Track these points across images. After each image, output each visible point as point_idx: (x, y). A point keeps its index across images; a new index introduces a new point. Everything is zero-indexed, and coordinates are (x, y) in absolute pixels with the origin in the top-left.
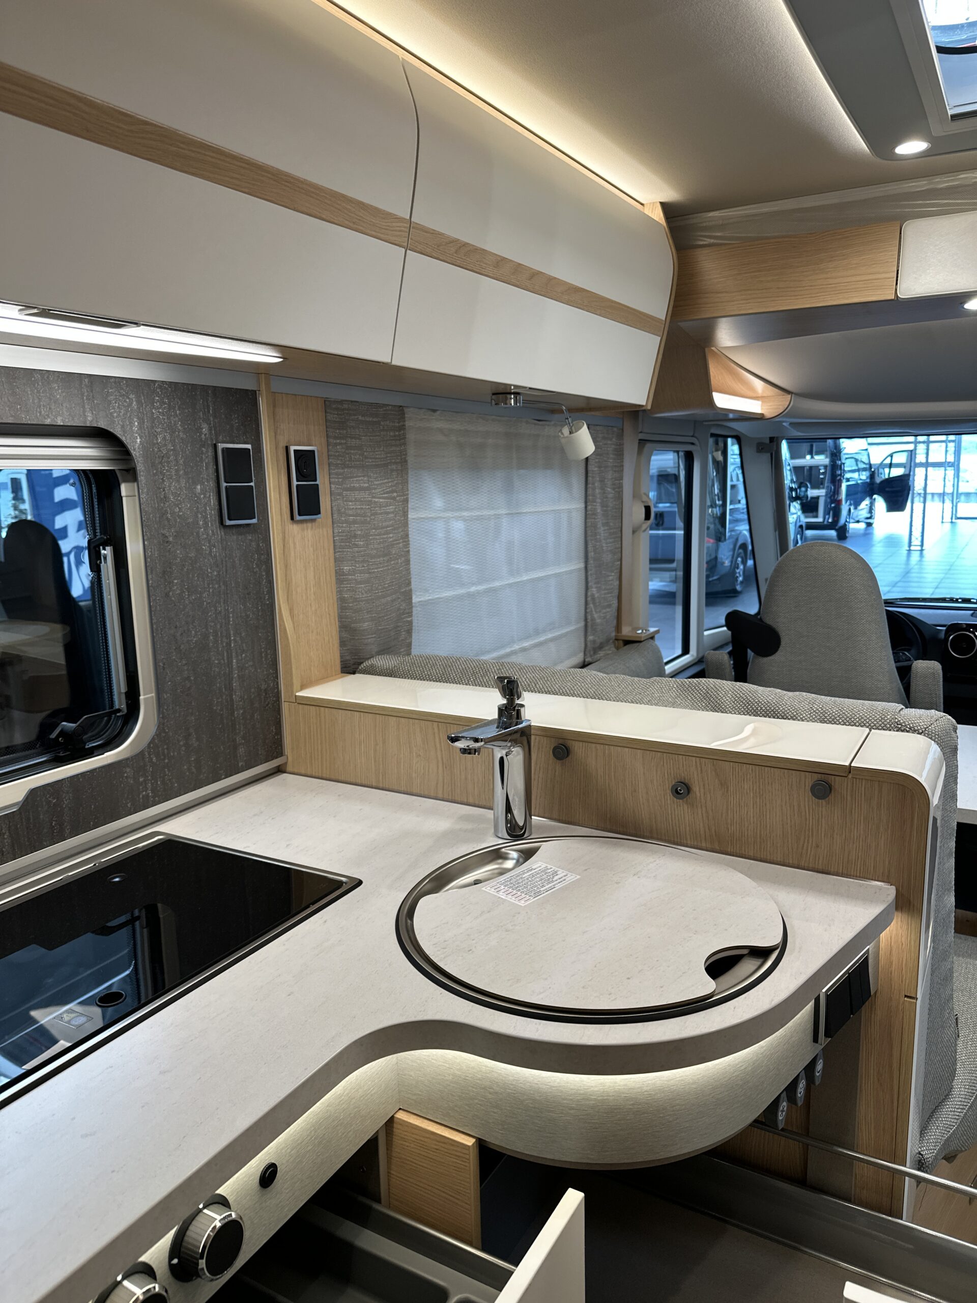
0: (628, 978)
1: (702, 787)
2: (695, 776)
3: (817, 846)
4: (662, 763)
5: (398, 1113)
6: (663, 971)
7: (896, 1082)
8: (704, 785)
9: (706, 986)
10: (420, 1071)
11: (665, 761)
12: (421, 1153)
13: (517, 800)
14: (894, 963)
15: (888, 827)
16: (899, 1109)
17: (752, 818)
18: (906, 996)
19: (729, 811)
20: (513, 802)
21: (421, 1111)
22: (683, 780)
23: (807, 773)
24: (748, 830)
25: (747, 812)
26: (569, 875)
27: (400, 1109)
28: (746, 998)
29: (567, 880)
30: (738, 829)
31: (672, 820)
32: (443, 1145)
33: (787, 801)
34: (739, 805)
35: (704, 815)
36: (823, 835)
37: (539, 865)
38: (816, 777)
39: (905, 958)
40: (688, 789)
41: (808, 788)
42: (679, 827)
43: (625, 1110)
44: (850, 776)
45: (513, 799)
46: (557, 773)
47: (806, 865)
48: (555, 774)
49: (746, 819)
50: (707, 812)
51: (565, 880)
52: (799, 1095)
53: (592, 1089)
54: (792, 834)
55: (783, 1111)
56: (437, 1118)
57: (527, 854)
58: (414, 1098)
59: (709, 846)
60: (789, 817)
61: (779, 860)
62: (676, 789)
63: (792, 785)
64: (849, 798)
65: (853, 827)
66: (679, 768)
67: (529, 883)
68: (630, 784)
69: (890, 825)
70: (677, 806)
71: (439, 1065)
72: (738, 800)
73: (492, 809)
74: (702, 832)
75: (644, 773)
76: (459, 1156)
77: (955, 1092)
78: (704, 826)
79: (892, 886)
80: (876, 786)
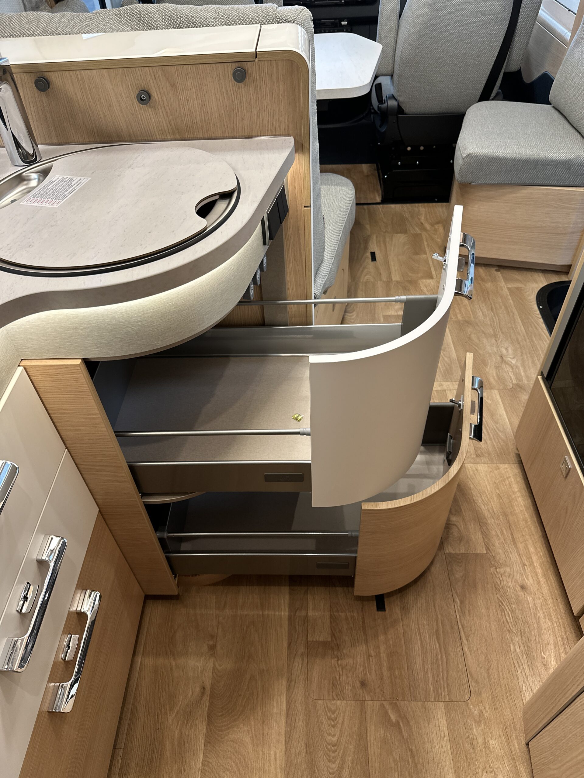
1: (158, 92)
2: (152, 83)
3: (243, 120)
4: (125, 78)
8: (159, 90)
9: (200, 223)
10: (26, 332)
11: (127, 76)
12: (48, 379)
13: (22, 136)
14: (297, 188)
15: (285, 95)
17: (197, 109)
18: (305, 207)
19: (181, 106)
20: (19, 138)
21: (37, 356)
22: (143, 89)
23: (228, 64)
24: (196, 118)
25: (193, 105)
26: (82, 179)
27: (22, 360)
28: (226, 225)
29: (82, 182)
30: (189, 119)
31: (143, 124)
32: (60, 370)
33: (219, 89)
34: (187, 100)
35: (165, 114)
36: (245, 110)
37: (57, 177)
38: (235, 65)
40: (149, 95)
41: (231, 76)
42: (149, 127)
44: (257, 60)
45: (19, 136)
46: (45, 104)
47: (237, 135)
48: (43, 105)
49: (193, 111)
50: (166, 111)
51: (80, 183)
52: (258, 279)
54: (225, 114)
55: (252, 290)
56: (50, 356)
57: (45, 173)
58: (30, 350)
59: (172, 137)
60: (221, 102)
62: (141, 97)
63: (220, 76)
64: (258, 78)
65: (263, 99)
66: (138, 79)
67: (55, 191)
68: (105, 101)
69: (286, 93)
70: (144, 111)
72: (185, 96)
74: (166, 128)
75: (113, 89)
76: (74, 372)
77: (325, 258)
78: (166, 123)
79: (292, 137)
80: (274, 65)
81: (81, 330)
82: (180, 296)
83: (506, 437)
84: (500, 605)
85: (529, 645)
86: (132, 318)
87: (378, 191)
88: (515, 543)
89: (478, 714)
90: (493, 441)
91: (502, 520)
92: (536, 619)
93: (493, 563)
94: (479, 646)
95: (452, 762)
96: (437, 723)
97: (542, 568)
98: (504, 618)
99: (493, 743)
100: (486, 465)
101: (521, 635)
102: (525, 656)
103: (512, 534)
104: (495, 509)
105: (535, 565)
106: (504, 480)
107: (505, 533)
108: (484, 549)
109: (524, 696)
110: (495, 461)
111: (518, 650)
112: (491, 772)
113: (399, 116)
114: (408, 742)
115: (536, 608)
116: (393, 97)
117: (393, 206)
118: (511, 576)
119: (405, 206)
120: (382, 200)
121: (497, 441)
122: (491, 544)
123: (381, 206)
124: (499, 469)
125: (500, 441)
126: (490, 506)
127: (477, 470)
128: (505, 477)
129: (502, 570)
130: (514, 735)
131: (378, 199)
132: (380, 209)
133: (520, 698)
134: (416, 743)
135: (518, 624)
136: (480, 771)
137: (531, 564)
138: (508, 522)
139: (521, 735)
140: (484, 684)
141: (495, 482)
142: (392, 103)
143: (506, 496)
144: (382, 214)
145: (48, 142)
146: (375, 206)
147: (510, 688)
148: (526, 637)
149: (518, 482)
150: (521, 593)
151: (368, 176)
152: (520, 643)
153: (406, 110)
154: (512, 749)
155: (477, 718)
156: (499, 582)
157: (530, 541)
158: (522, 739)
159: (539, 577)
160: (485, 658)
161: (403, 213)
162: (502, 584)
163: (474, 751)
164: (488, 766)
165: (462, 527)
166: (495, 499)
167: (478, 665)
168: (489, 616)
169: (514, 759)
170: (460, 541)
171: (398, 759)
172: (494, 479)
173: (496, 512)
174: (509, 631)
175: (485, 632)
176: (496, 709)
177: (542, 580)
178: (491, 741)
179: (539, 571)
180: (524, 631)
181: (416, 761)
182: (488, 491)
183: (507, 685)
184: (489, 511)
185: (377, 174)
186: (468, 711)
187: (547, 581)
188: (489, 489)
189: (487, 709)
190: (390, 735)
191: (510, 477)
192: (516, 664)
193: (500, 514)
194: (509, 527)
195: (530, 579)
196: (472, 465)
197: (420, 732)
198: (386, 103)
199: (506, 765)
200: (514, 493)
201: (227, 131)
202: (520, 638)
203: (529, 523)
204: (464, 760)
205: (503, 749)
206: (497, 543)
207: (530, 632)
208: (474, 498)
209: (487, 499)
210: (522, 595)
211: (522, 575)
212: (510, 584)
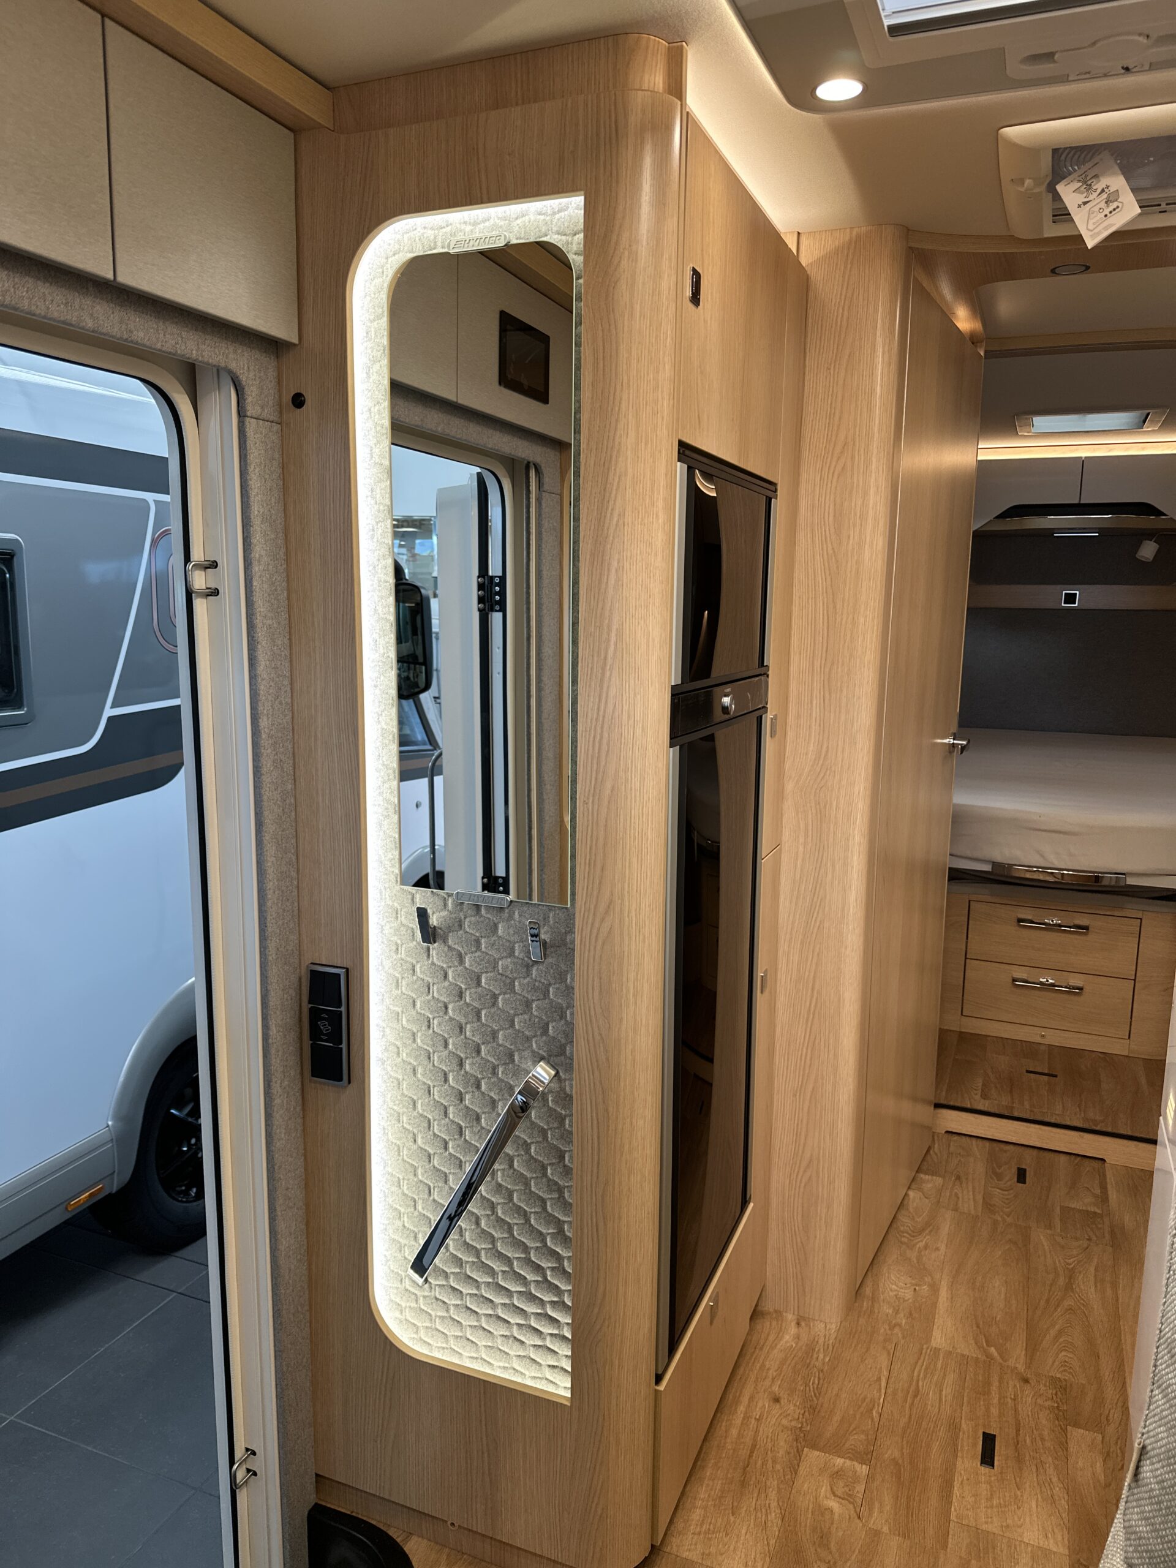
84: (819, 1394)
91: (754, 1479)
97: (736, 1410)
103: (750, 1456)
104: (755, 1495)
105: (742, 1415)
106: (709, 1530)
107: (760, 1461)
108: (804, 1453)
115: (773, 1379)
118: (784, 1415)
122: (792, 1455)
124: (703, 1554)
126: (759, 1501)
128: (703, 1535)
129: (793, 1423)
130: (863, 1310)
133: (841, 1327)
135: (806, 1375)
137: (747, 1418)
138: (745, 1471)
141: (727, 1534)
143: (722, 1508)
147: (848, 1335)
148: (803, 1362)
149: (686, 1522)
150: (783, 1396)
152: (815, 1359)
156: (807, 1414)
157: (729, 1440)
159: (746, 1403)
160: (864, 1361)
162: (802, 1412)
165: (824, 1489)
166: (744, 1509)
167: (876, 1358)
168: (840, 1389)
172: (726, 1540)
173: (756, 1492)
174: (822, 1371)
175: (853, 1378)
177: (745, 1400)
179: (741, 1409)
180: (803, 1366)
182: (748, 1527)
184: (767, 1495)
187: (739, 1397)
188: (745, 1527)
191: (693, 1535)
192: (831, 1347)
193: (751, 1487)
194: (748, 1465)
195: (760, 1404)
200: (705, 1508)
202: (812, 1363)
203: (712, 1462)
206: (781, 1453)
207: (796, 1363)
208: (780, 1522)
209: (759, 1515)
211: (769, 1412)
212: (792, 1408)
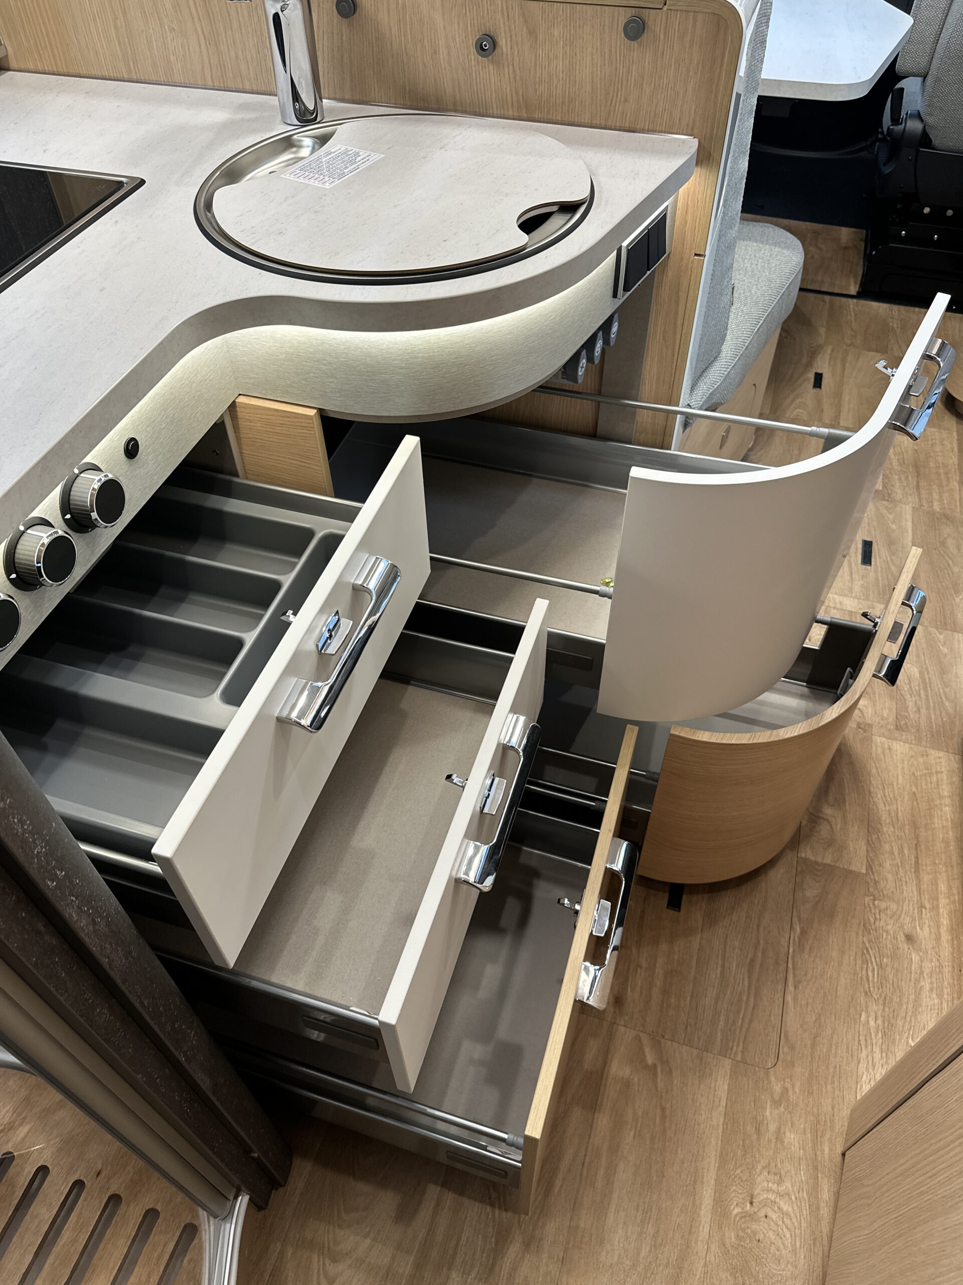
0: (445, 241)
1: (509, 40)
2: (502, 25)
3: (626, 100)
4: (464, 11)
5: (238, 398)
6: (478, 231)
7: (678, 336)
8: (511, 36)
9: (521, 239)
10: (252, 355)
11: (468, 9)
12: (269, 429)
13: (303, 82)
14: (688, 222)
15: (698, 69)
16: (679, 360)
17: (561, 74)
18: (696, 255)
19: (538, 67)
20: (298, 85)
21: (260, 393)
22: (488, 33)
23: (621, 9)
24: (556, 89)
25: (556, 67)
26: (372, 155)
27: (240, 395)
28: (556, 248)
29: (371, 159)
30: (546, 89)
31: (477, 87)
32: (287, 419)
33: (599, 47)
35: (511, 75)
36: (632, 86)
37: (338, 148)
38: (630, 12)
39: (699, 215)
40: (494, 44)
41: (621, 28)
42: (485, 94)
43: (449, 364)
44: (665, 8)
45: (299, 82)
46: (344, 38)
47: (613, 124)
48: (342, 39)
49: (554, 76)
50: (514, 71)
51: (368, 160)
52: (596, 354)
53: (419, 347)
54: (601, 88)
55: (582, 367)
56: (277, 397)
57: (323, 140)
58: (252, 381)
59: (516, 114)
60: (599, 69)
61: (586, 121)
62: (482, 44)
63: (604, 26)
64: (662, 37)
65: (663, 73)
66: (483, 16)
67: (331, 166)
68: (430, 44)
69: (700, 66)
70: (482, 67)
71: (270, 346)
72: (547, 52)
73: (276, 95)
74: (509, 98)
75: (444, 28)
76: (304, 427)
77: (723, 354)
78: (511, 90)
79: (696, 140)
80: (691, 18)
81: (324, 365)
82: (466, 342)
83: (956, 711)
84: (863, 953)
85: (893, 1021)
86: (393, 360)
87: (855, 277)
88: (917, 870)
89: (780, 1092)
90: (932, 712)
91: (907, 831)
92: (916, 988)
93: (871, 890)
94: (810, 1001)
95: (720, 1142)
96: (713, 1086)
97: (950, 920)
98: (864, 972)
99: (791, 1137)
100: (907, 745)
101: (884, 1004)
102: (880, 1035)
103: (917, 858)
104: (900, 814)
105: (941, 911)
106: (930, 775)
107: (906, 852)
108: (864, 867)
109: (860, 1089)
110: (924, 743)
111: (872, 1023)
112: (775, 1174)
113: (921, 149)
114: (661, 1097)
115: (922, 973)
116: (918, 116)
117: (875, 304)
118: (895, 917)
119: (895, 308)
120: (858, 292)
121: (938, 713)
122: (877, 863)
123: (855, 301)
124: (927, 755)
125: (944, 714)
126: (895, 806)
127: (890, 749)
128: (934, 770)
129: (883, 905)
130: (827, 1136)
131: (853, 289)
132: (852, 306)
133: (854, 1090)
134: (674, 1102)
135: (884, 987)
136: (759, 1167)
137: (936, 908)
138: (917, 837)
139: (838, 1140)
140: (803, 1054)
141: (913, 774)
142: (914, 126)
143: (926, 799)
144: (853, 314)
145: (337, 96)
146: (844, 299)
147: (842, 1071)
148: (892, 1009)
149: (952, 783)
150: (904, 946)
151: (846, 248)
152: (879, 1014)
153: (936, 142)
154: (819, 1153)
155: (776, 1097)
156: (872, 920)
157: (944, 875)
158: (838, 1146)
159: (942, 931)
160: (816, 1019)
161: (890, 320)
162: (877, 923)
163: (759, 1139)
164: (773, 1165)
165: (839, 826)
166: (906, 798)
167: (802, 1026)
168: (840, 964)
169: (816, 1168)
170: (829, 846)
171: (640, 1113)
172: (913, 769)
173: (901, 818)
174: (866, 993)
175: (827, 984)
176: (810, 1093)
177: (945, 937)
178: (788, 1134)
179: (945, 922)
180: (891, 1000)
181: (667, 1124)
182: (897, 784)
183: (838, 1066)
184: (890, 814)
185: (863, 247)
186: (766, 1083)
187: (952, 939)
188: (900, 781)
189: (797, 1090)
190: (639, 1079)
191: (942, 772)
192: (863, 1042)
193: (906, 822)
194: (916, 845)
195: (926, 929)
196: (884, 739)
197: (684, 1089)
198: (903, 125)
199: (802, 1173)
200: (941, 797)
201: (598, 115)
202: (881, 1007)
203: (951, 848)
204: (738, 1146)
205: (804, 1149)
206: (887, 865)
207: (900, 1004)
208: (872, 789)
209: (892, 796)
210: (903, 949)
211: (913, 920)
212: (889, 927)
